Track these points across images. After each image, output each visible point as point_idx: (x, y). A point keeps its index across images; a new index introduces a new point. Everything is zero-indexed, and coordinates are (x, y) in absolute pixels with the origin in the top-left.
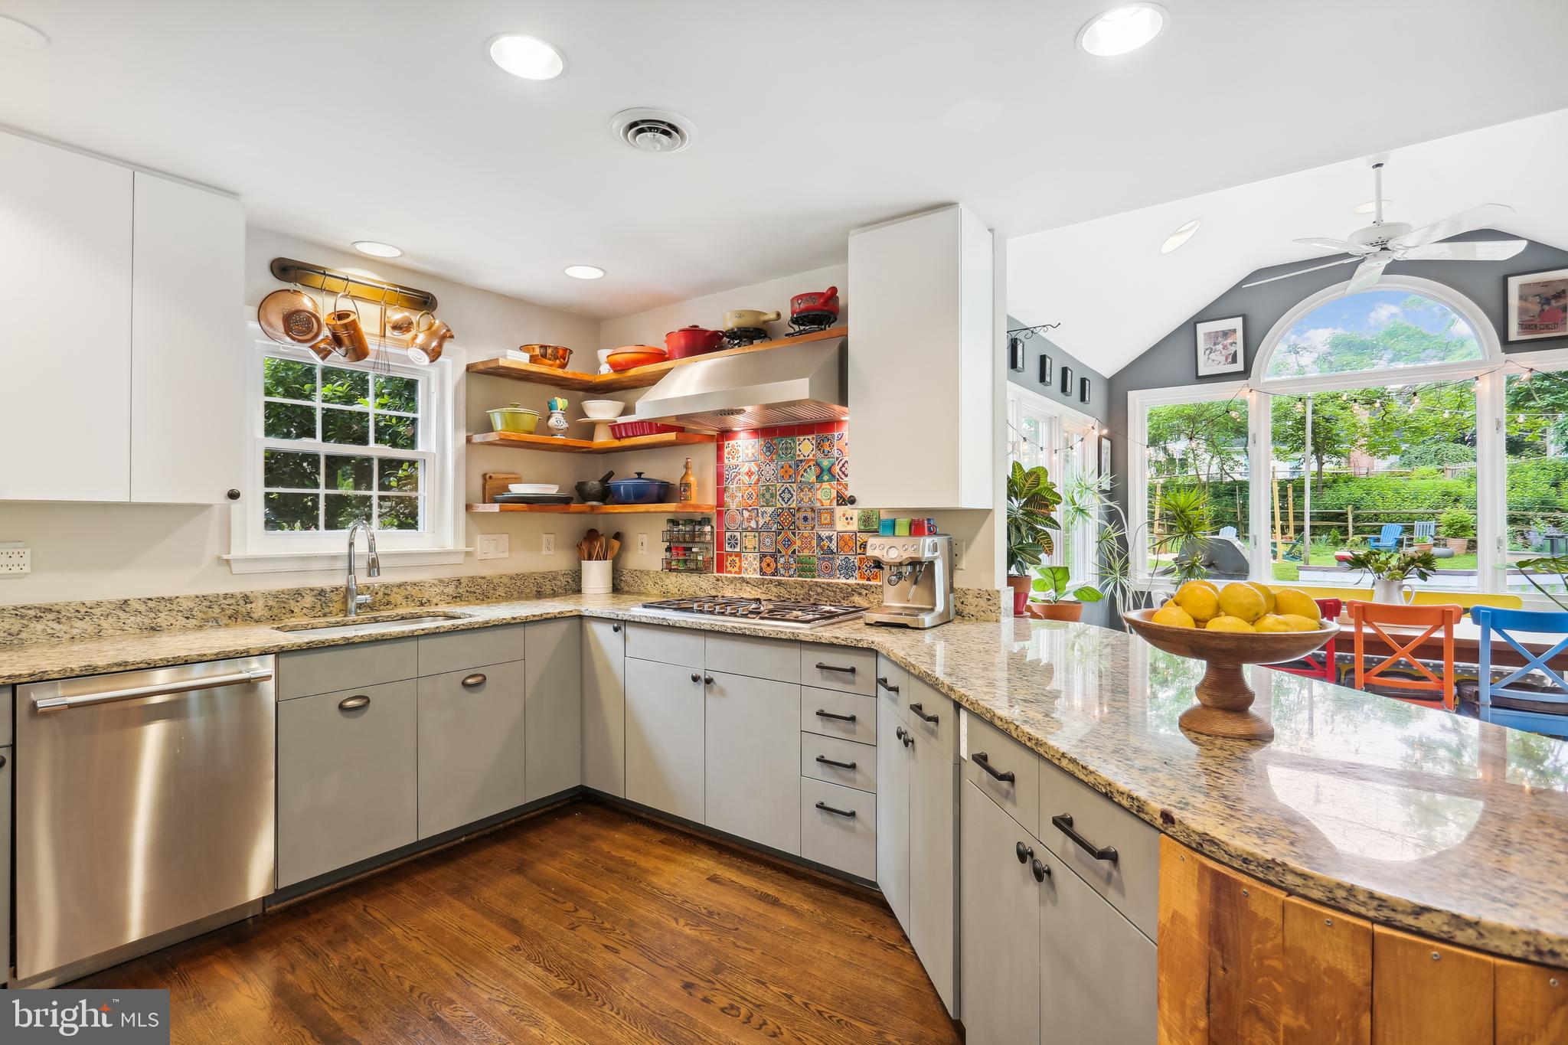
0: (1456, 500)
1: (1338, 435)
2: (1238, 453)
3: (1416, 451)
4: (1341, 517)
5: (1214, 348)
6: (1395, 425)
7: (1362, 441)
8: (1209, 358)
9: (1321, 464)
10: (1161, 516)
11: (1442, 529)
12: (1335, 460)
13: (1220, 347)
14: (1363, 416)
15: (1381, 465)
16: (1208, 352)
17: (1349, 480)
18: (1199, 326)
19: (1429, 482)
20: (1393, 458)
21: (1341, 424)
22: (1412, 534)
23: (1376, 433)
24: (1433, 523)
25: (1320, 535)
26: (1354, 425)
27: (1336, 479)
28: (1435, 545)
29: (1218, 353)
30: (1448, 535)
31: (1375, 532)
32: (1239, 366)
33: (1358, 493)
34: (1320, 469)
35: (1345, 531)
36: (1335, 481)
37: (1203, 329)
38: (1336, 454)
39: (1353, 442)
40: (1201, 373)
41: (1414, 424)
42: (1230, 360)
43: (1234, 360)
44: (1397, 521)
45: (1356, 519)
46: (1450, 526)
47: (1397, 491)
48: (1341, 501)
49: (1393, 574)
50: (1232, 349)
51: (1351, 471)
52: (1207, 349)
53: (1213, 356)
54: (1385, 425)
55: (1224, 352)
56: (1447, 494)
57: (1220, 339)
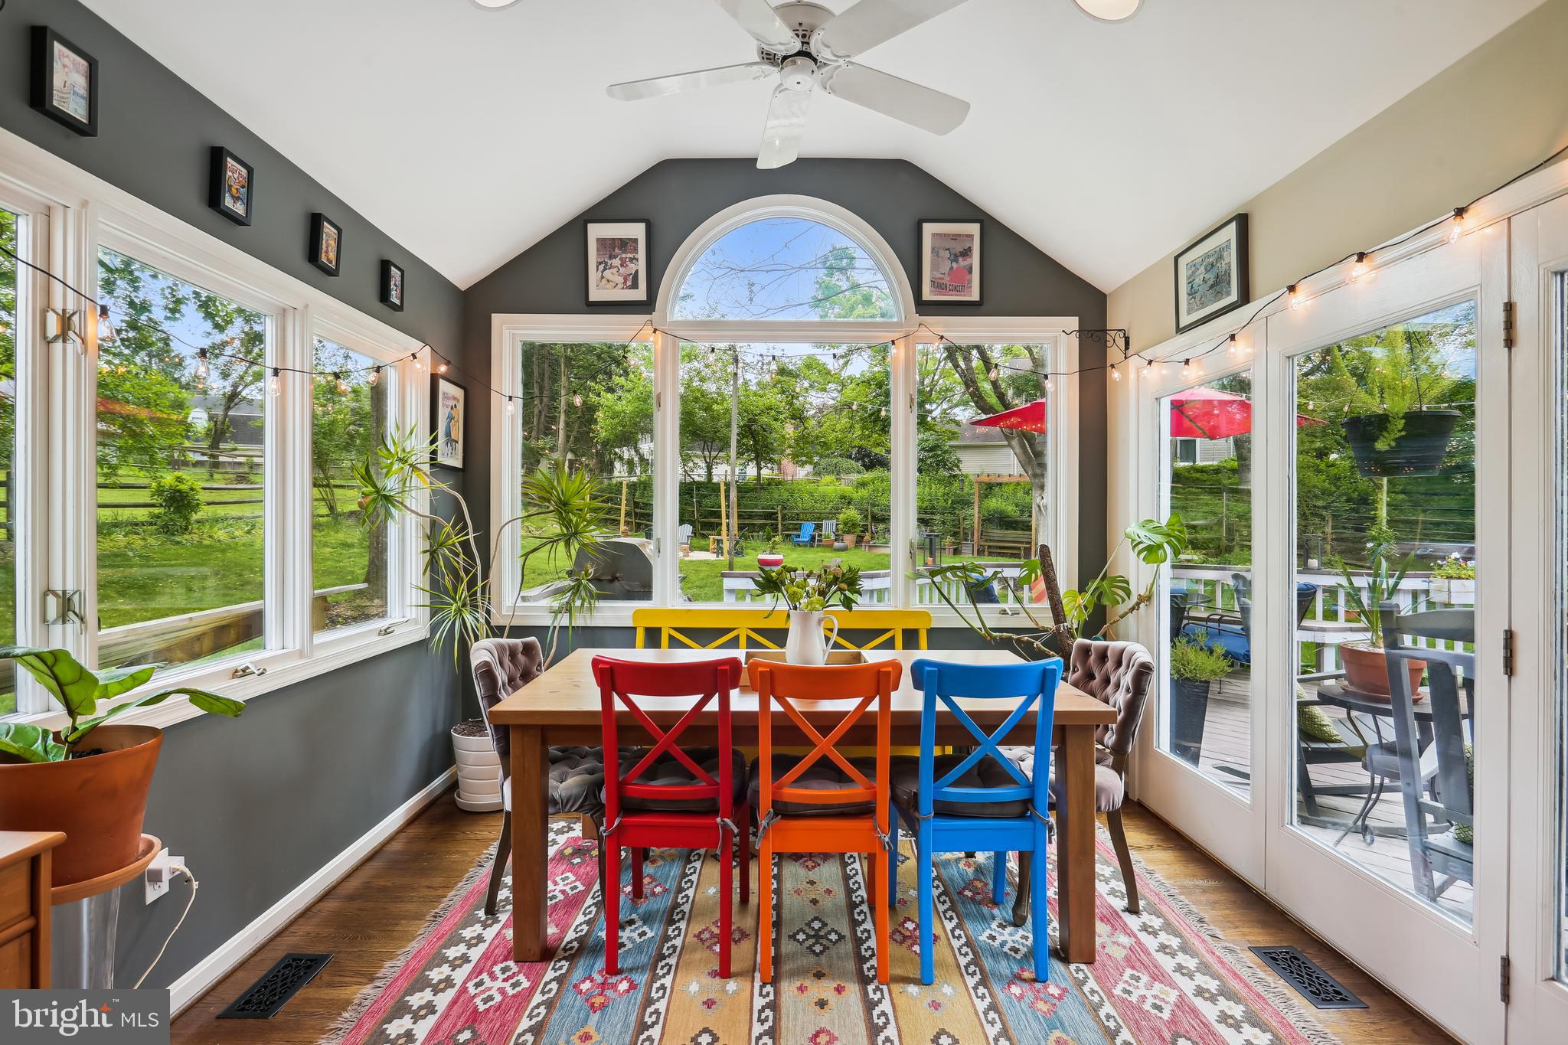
0: (849, 503)
1: (772, 444)
2: (697, 456)
3: (824, 462)
4: (771, 516)
5: (609, 262)
6: (811, 439)
7: (789, 451)
8: (602, 277)
9: (759, 468)
10: (628, 514)
11: (840, 527)
12: (769, 465)
13: (616, 262)
14: (790, 430)
15: (803, 472)
16: (601, 267)
17: (779, 483)
18: (590, 226)
19: (831, 488)
20: (809, 468)
21: (774, 435)
22: (821, 531)
23: (798, 444)
24: (834, 522)
25: (758, 532)
26: (783, 436)
27: (771, 482)
28: (836, 540)
29: (614, 270)
30: (844, 532)
31: (796, 529)
32: (640, 294)
33: (786, 495)
34: (759, 474)
35: (775, 530)
36: (769, 484)
37: (597, 231)
38: (772, 461)
39: (782, 452)
40: (592, 298)
41: (823, 440)
42: (629, 283)
43: (635, 285)
44: (812, 520)
45: (783, 519)
46: (846, 524)
47: (811, 494)
48: (774, 502)
49: (812, 603)
50: (632, 268)
51: (780, 477)
52: (600, 263)
53: (607, 273)
54: (803, 439)
55: (622, 270)
56: (843, 497)
57: (617, 250)
